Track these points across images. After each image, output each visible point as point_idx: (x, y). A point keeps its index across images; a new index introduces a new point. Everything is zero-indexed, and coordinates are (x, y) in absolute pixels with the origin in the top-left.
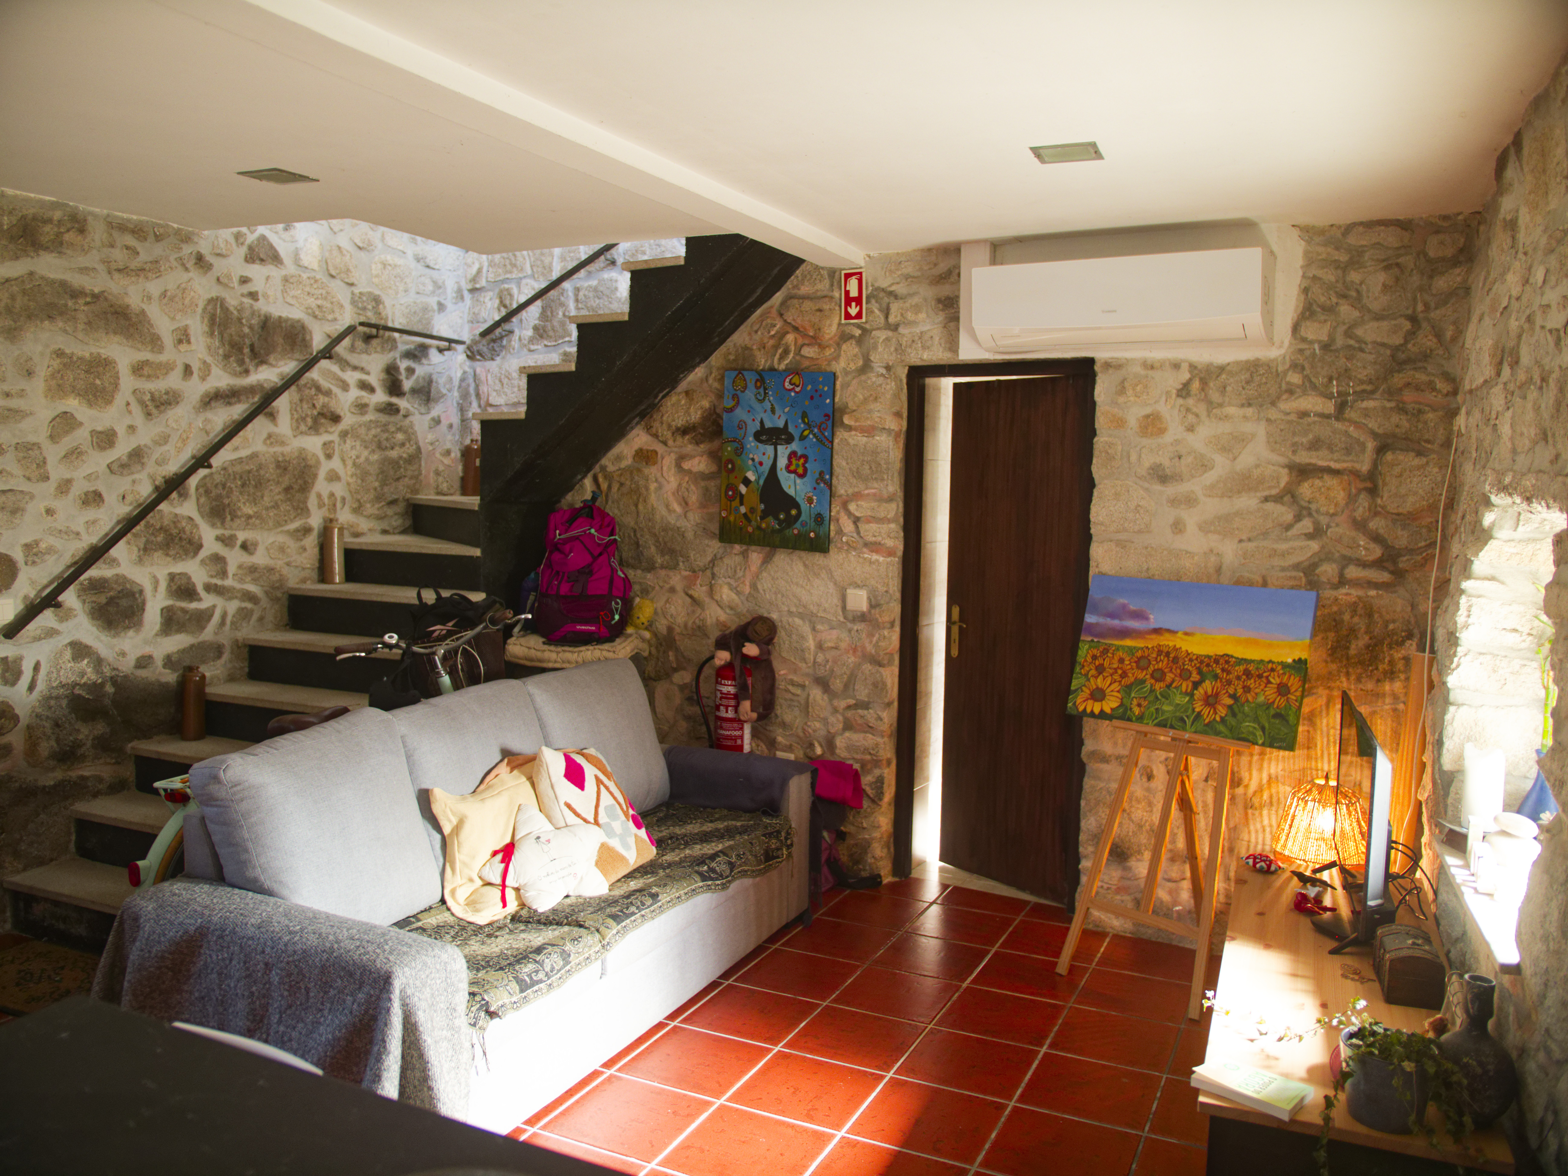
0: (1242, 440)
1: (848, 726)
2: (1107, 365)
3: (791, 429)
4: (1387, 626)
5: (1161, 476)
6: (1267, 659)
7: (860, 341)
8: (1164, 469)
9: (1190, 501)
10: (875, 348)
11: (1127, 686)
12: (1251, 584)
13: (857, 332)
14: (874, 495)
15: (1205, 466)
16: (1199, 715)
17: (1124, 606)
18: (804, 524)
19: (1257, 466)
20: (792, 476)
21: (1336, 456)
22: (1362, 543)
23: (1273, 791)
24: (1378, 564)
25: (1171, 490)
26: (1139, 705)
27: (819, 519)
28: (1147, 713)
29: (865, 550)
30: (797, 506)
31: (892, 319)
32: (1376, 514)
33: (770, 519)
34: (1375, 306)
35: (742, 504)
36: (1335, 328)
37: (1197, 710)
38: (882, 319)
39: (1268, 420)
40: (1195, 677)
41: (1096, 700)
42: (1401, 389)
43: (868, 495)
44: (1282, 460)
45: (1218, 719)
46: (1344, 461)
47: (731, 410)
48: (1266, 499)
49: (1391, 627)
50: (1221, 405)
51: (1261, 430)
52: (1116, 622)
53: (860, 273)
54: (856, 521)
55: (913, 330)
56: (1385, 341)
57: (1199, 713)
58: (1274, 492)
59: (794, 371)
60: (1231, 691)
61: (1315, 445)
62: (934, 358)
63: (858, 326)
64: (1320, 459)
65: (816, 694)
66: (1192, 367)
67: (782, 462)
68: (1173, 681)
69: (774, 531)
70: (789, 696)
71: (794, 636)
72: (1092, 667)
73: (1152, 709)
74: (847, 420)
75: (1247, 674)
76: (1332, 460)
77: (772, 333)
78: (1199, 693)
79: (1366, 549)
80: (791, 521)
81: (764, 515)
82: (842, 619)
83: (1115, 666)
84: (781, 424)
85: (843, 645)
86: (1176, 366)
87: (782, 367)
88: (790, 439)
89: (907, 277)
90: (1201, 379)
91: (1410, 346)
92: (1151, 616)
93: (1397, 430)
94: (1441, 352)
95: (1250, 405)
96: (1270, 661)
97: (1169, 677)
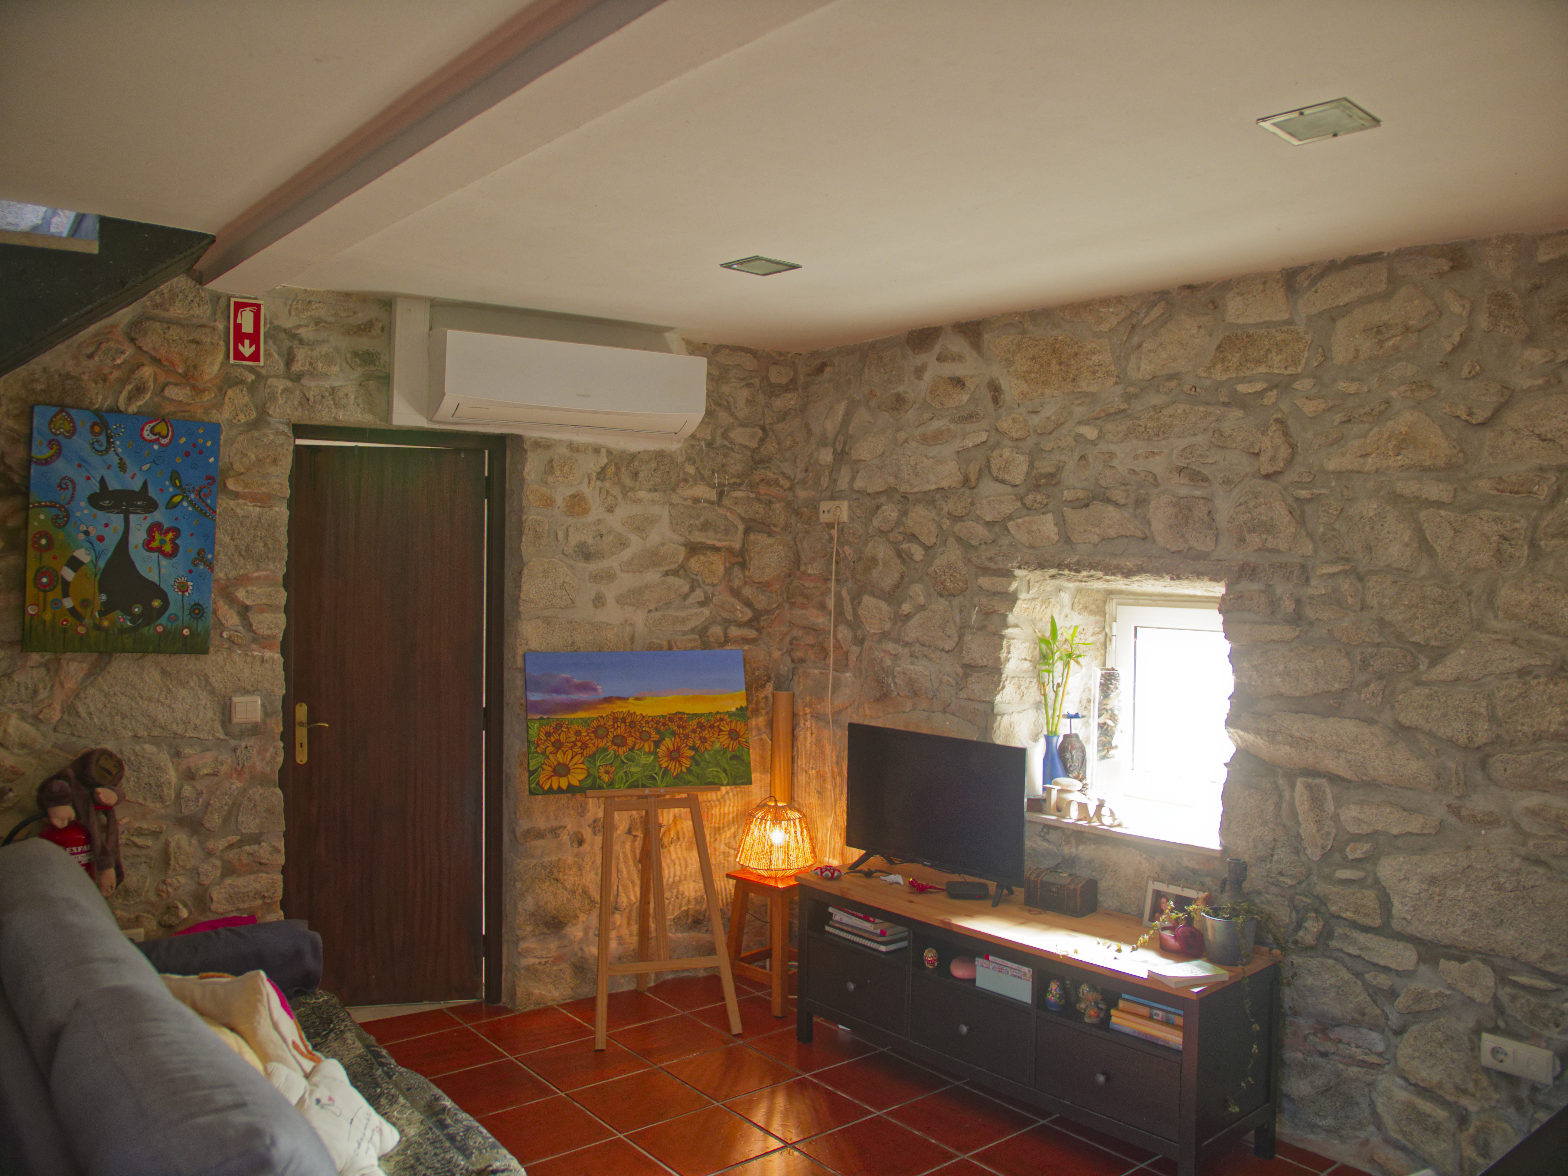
0: (652, 521)
1: (229, 870)
2: (538, 444)
3: (152, 493)
4: (754, 674)
5: (586, 554)
6: (714, 712)
7: (252, 389)
8: (588, 547)
9: (610, 576)
10: (273, 397)
11: (590, 757)
12: (660, 647)
13: (251, 377)
14: (267, 578)
15: (623, 544)
16: (666, 770)
17: (568, 680)
18: (173, 618)
19: (663, 544)
20: (155, 555)
21: (719, 536)
22: (738, 607)
23: (679, 827)
24: (749, 624)
25: (594, 567)
26: (607, 772)
27: (197, 611)
28: (616, 778)
29: (254, 646)
30: (163, 596)
31: (296, 367)
32: (746, 583)
33: (118, 614)
34: (741, 415)
35: (66, 594)
36: (715, 429)
37: (664, 765)
38: (281, 366)
39: (671, 504)
40: (655, 736)
41: (560, 776)
42: (758, 484)
43: (258, 578)
44: (681, 539)
45: (684, 770)
46: (725, 541)
47: (47, 462)
48: (667, 574)
49: (757, 673)
50: (632, 489)
51: (665, 513)
52: (563, 697)
53: (258, 306)
54: (244, 611)
55: (322, 383)
56: (747, 444)
57: (666, 768)
58: (673, 567)
59: (154, 416)
60: (690, 743)
61: (706, 527)
62: (352, 419)
63: (252, 370)
64: (709, 538)
65: (181, 840)
66: (609, 452)
67: (138, 536)
68: (635, 745)
69: (122, 631)
70: (134, 850)
71: (145, 770)
72: (548, 743)
73: (621, 773)
74: (231, 484)
75: (701, 726)
76: (716, 539)
77: (119, 361)
78: (662, 750)
79: (741, 612)
80: (150, 616)
81: (106, 610)
82: (222, 737)
83: (573, 739)
84: (136, 486)
85: (224, 769)
86: (597, 450)
87: (133, 408)
88: (151, 506)
89: (318, 322)
90: (616, 464)
91: (762, 449)
92: (599, 687)
93: (757, 516)
94: (778, 456)
95: (656, 490)
96: (718, 713)
97: (630, 741)
